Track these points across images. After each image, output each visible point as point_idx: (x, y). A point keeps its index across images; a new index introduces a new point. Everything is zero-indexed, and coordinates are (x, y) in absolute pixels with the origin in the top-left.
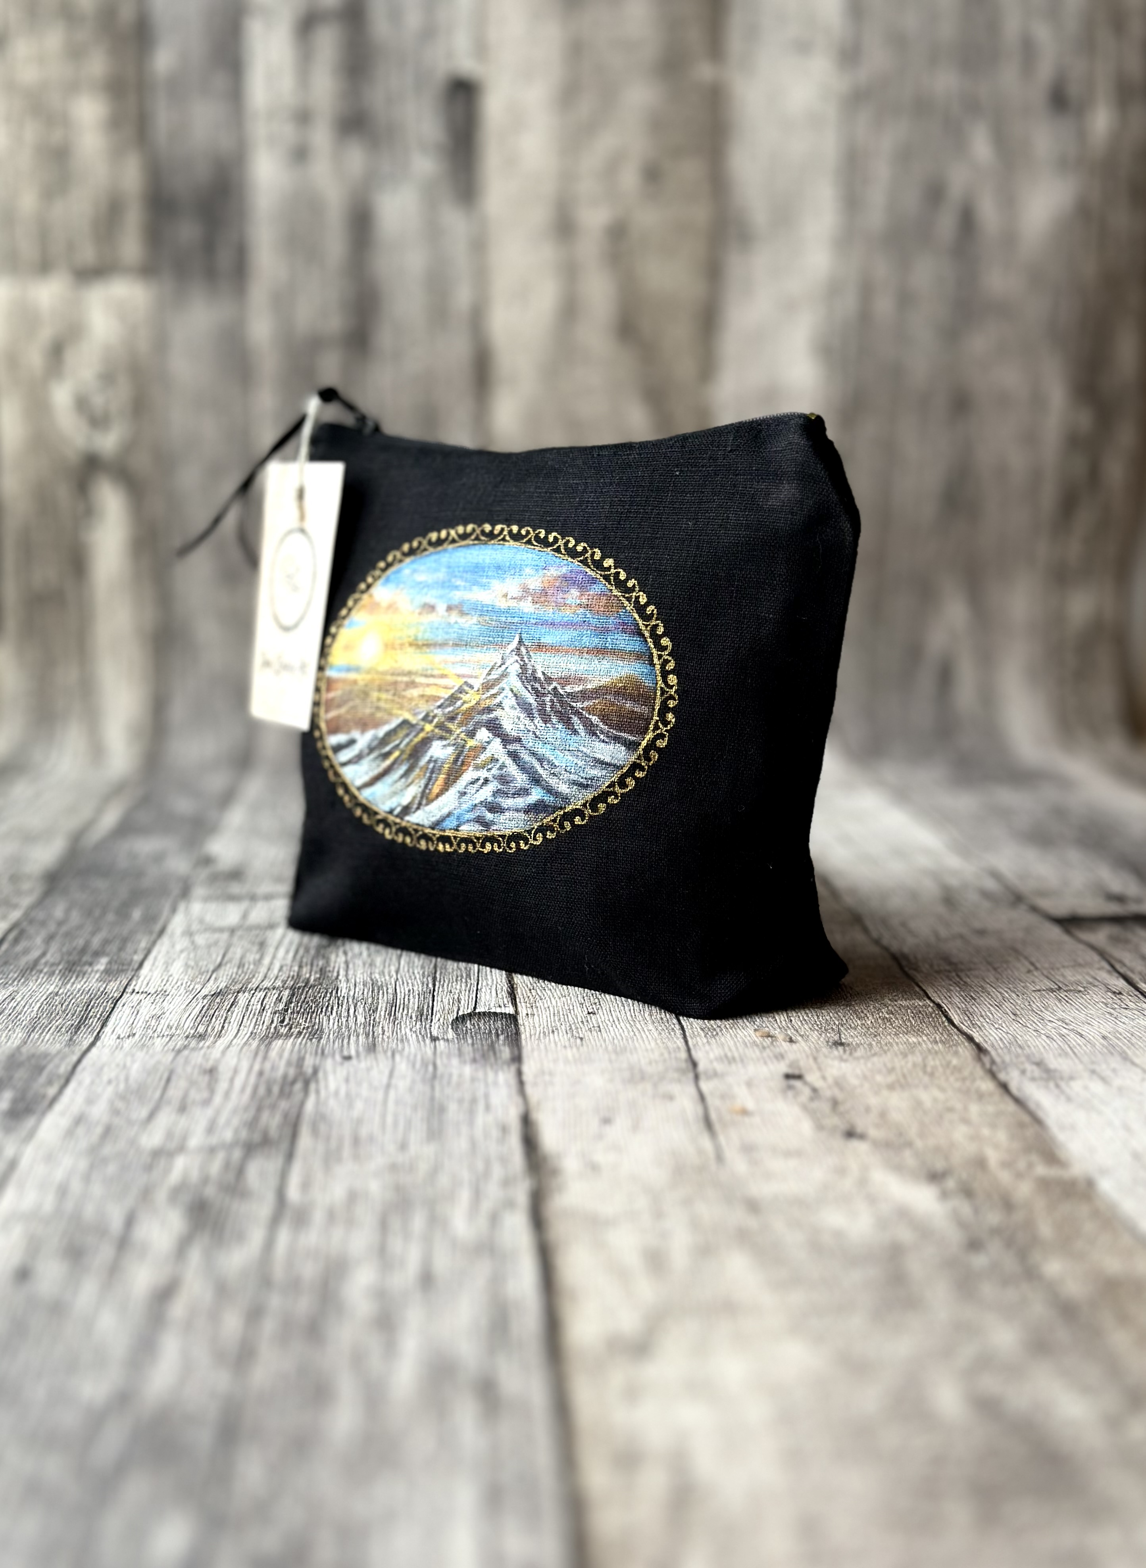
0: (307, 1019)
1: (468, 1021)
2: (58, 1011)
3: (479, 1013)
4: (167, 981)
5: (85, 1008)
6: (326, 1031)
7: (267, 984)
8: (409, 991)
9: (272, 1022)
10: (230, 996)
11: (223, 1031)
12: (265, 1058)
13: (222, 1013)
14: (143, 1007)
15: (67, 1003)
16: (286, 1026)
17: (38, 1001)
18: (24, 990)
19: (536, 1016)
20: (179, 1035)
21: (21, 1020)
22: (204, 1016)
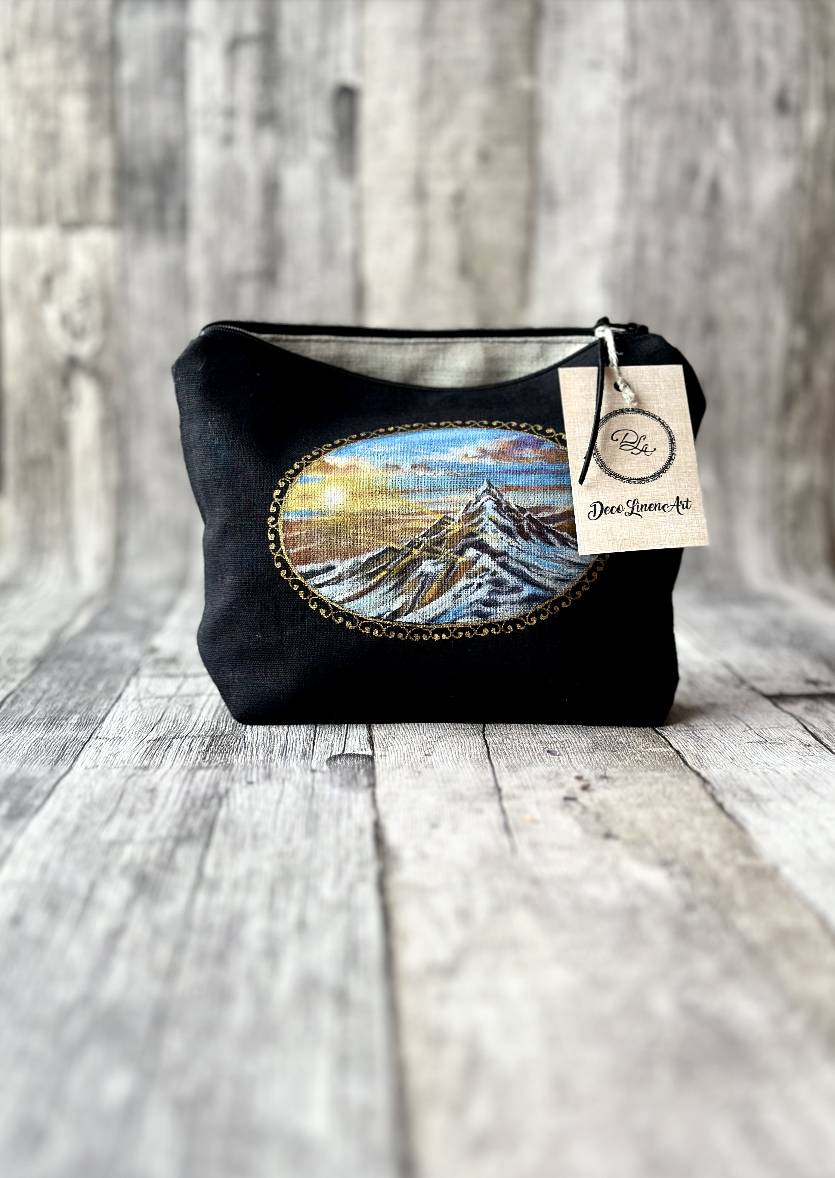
0: (222, 757)
1: (339, 760)
2: (43, 750)
3: (347, 754)
4: (122, 730)
5: (62, 748)
6: (236, 765)
7: (194, 733)
8: (297, 739)
9: (197, 758)
10: (167, 741)
11: (162, 765)
12: (191, 782)
13: (161, 752)
14: (104, 748)
15: (49, 745)
16: (207, 762)
17: (28, 743)
18: (17, 736)
19: (387, 757)
20: (130, 767)
21: (16, 756)
22: (148, 754)
